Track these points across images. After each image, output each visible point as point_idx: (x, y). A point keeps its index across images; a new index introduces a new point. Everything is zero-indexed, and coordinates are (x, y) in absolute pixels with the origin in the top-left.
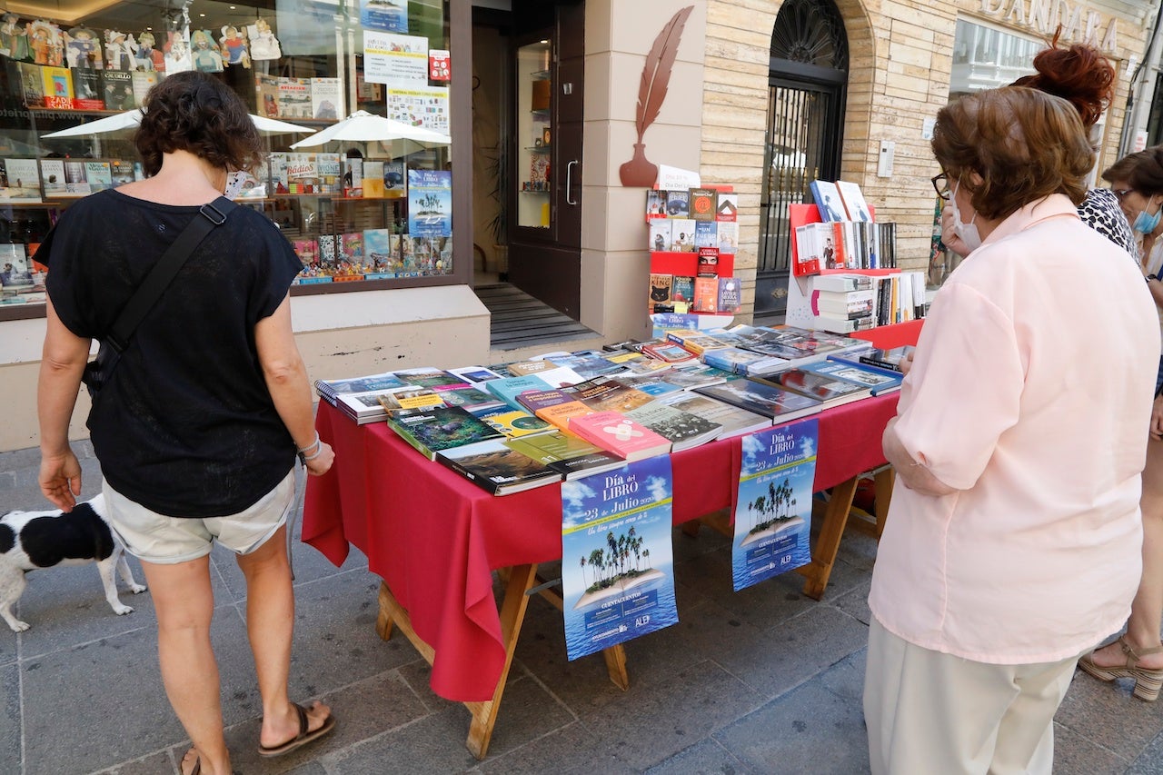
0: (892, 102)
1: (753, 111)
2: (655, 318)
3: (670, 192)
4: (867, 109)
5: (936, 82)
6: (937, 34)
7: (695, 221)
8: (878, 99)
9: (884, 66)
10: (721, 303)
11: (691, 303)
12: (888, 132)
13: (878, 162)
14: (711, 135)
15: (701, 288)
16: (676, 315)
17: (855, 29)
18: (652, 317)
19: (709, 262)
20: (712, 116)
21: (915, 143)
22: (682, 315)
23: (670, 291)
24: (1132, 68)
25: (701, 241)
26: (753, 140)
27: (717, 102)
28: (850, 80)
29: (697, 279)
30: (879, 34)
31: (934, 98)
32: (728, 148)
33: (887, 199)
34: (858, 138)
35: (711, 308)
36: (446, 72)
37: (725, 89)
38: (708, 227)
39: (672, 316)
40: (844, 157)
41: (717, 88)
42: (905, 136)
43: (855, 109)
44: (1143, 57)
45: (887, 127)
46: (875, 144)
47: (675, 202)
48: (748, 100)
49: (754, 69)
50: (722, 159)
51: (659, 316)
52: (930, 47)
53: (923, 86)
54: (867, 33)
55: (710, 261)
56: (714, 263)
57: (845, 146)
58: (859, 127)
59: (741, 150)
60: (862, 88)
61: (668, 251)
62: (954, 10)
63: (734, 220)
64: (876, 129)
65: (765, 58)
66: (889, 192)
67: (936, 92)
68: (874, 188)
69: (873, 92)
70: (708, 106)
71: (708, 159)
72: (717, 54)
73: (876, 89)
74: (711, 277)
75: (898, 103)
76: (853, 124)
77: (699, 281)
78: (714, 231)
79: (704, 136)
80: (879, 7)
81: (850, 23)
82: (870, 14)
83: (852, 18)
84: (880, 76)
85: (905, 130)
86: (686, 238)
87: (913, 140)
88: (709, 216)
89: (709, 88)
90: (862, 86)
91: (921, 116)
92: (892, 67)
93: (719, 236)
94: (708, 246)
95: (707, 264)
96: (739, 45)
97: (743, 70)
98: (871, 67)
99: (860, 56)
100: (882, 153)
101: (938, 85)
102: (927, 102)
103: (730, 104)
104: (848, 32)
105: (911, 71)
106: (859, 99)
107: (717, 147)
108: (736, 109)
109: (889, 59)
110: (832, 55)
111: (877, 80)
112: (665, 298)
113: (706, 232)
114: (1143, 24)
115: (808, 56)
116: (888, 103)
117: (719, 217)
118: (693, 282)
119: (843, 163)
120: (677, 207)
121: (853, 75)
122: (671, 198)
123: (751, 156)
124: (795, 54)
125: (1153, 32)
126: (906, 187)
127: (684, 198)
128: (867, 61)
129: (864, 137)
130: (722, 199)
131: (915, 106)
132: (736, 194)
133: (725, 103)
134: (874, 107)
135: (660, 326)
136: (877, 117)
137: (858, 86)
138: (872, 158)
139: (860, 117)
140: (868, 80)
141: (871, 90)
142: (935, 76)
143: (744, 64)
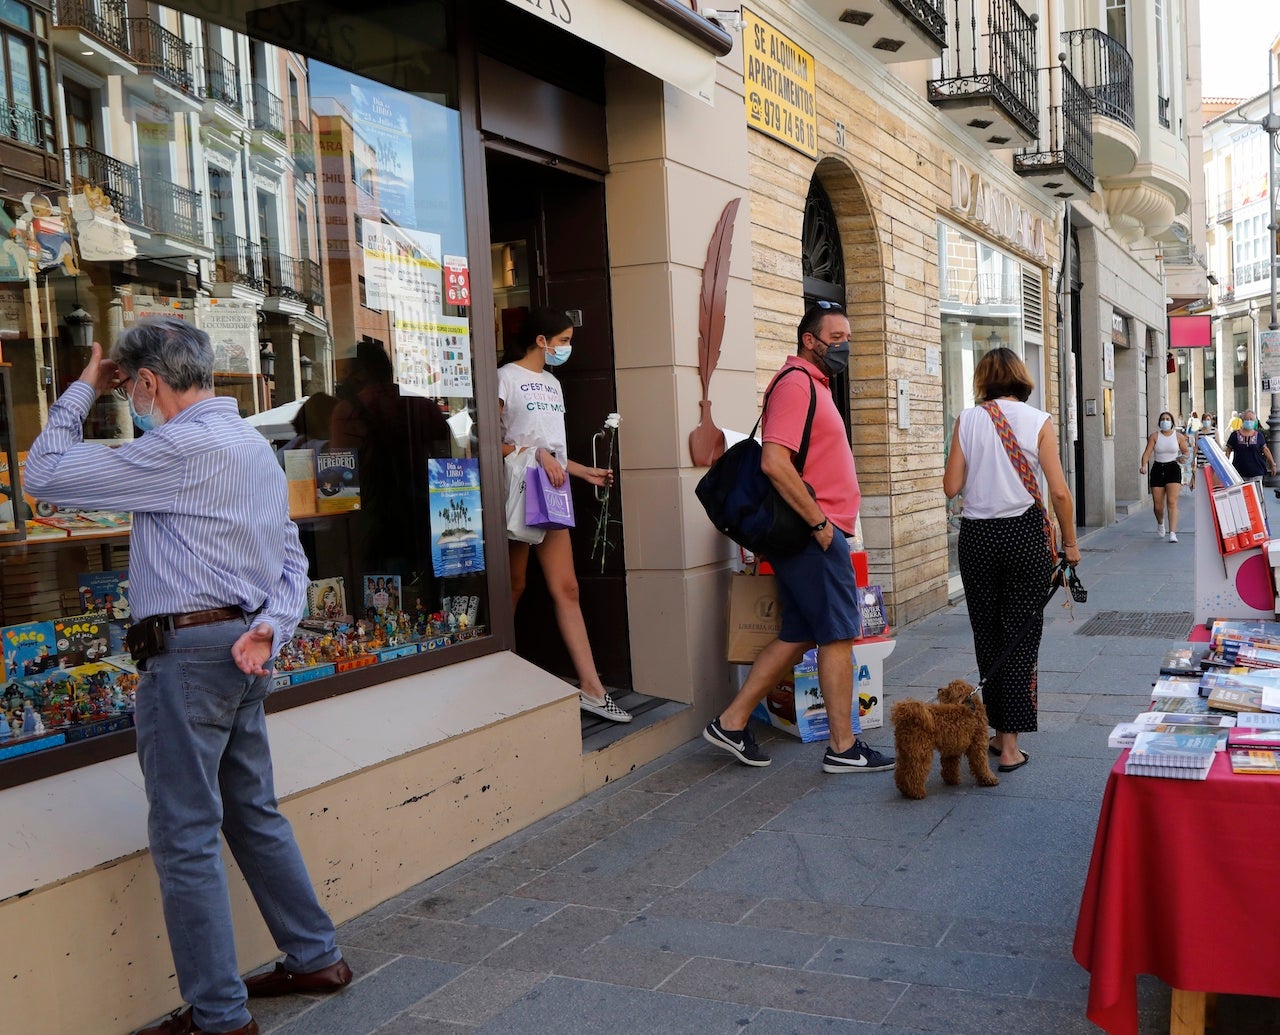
0: (900, 327)
4: (880, 338)
5: (931, 299)
6: (926, 237)
8: (890, 323)
9: (891, 280)
12: (901, 367)
13: (897, 409)
17: (852, 230)
21: (922, 380)
24: (1056, 275)
28: (849, 299)
30: (885, 237)
31: (934, 320)
33: (909, 458)
34: (873, 377)
36: (465, 292)
37: (770, 315)
40: (853, 405)
41: (763, 315)
42: (914, 371)
43: (862, 337)
44: (1061, 264)
45: (900, 360)
46: (892, 384)
49: (792, 287)
52: (921, 253)
53: (920, 304)
54: (870, 236)
57: (852, 390)
58: (871, 362)
60: (870, 309)
62: (933, 207)
64: (893, 363)
66: (909, 449)
67: (932, 312)
68: (897, 443)
69: (885, 314)
72: (760, 267)
73: (888, 311)
75: (905, 328)
76: (861, 358)
79: (758, 384)
80: (880, 202)
81: (845, 222)
82: (875, 211)
83: (849, 215)
84: (891, 294)
85: (913, 364)
87: (920, 376)
89: (757, 316)
90: (870, 306)
91: (924, 344)
92: (899, 282)
96: (776, 253)
97: (783, 289)
98: (878, 282)
99: (862, 266)
100: (900, 396)
101: (932, 303)
102: (926, 325)
104: (842, 234)
105: (910, 285)
106: (868, 324)
108: (781, 344)
109: (893, 270)
110: (827, 266)
111: (888, 299)
114: (1056, 227)
115: (811, 266)
116: (897, 328)
119: (852, 412)
121: (852, 292)
125: (1063, 238)
126: (921, 440)
128: (873, 273)
129: (880, 376)
131: (917, 331)
133: (771, 336)
134: (888, 334)
135: (804, 671)
136: (892, 348)
137: (862, 307)
138: (892, 404)
139: (870, 349)
140: (875, 299)
141: (882, 312)
142: (929, 290)
143: (783, 280)
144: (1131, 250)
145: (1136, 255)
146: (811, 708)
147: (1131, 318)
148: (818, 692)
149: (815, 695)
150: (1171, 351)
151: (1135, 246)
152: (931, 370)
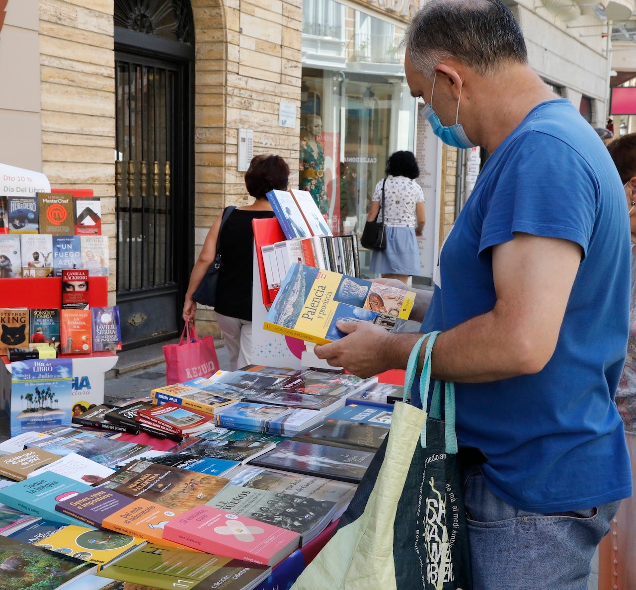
0: (246, 83)
1: (100, 93)
2: (13, 369)
3: (11, 198)
4: (221, 92)
5: (289, 60)
7: (51, 236)
8: (232, 79)
9: (235, 41)
10: (97, 340)
11: (57, 344)
12: (244, 118)
13: (237, 154)
14: (52, 124)
15: (69, 323)
16: (42, 361)
18: (9, 367)
19: (77, 289)
20: (54, 99)
21: (273, 131)
22: (49, 361)
23: (27, 331)
25: (60, 262)
26: (102, 130)
27: (57, 80)
28: (198, 56)
29: (63, 310)
31: (288, 78)
32: (72, 140)
34: (214, 125)
35: (86, 347)
37: (66, 64)
38: (69, 243)
39: (36, 363)
40: (197, 148)
41: (55, 63)
42: (262, 123)
43: (206, 91)
45: (243, 112)
46: (233, 132)
47: (20, 211)
48: (92, 79)
49: (97, 40)
50: (67, 154)
51: (19, 365)
52: (279, 19)
53: (275, 64)
55: (78, 286)
56: (84, 289)
57: (197, 136)
58: (214, 112)
59: (89, 143)
60: (214, 66)
61: (18, 277)
63: (99, 233)
64: (232, 115)
65: (109, 27)
67: (290, 72)
68: (236, 184)
69: (226, 70)
70: (47, 86)
71: (51, 154)
72: (54, 19)
73: (230, 68)
74: (80, 307)
75: (252, 84)
76: (205, 108)
77: (66, 314)
78: (77, 248)
79: (44, 124)
84: (233, 52)
85: (262, 116)
86: (41, 259)
87: (271, 127)
88: (66, 229)
89: (46, 63)
90: (213, 63)
91: (277, 100)
92: (245, 42)
93: (84, 254)
94: (71, 267)
95: (74, 291)
96: (78, 9)
97: (85, 42)
98: (221, 42)
99: (209, 28)
100: (241, 144)
101: (290, 64)
102: (281, 83)
103: (72, 83)
105: (263, 47)
106: (211, 79)
107: (61, 139)
108: (80, 90)
109: (240, 32)
110: (174, 25)
111: (230, 57)
112: (21, 340)
113: (67, 250)
115: (151, 25)
116: (242, 84)
117: (79, 230)
118: (56, 316)
119: (196, 155)
120: (22, 218)
121: (201, 50)
122: (14, 207)
123: (101, 150)
124: (135, 22)
127: (31, 206)
128: (217, 34)
129: (220, 125)
130: (81, 206)
131: (269, 87)
132: (98, 199)
133: (65, 82)
134: (229, 89)
135: (21, 378)
136: (233, 101)
137: (207, 64)
138: (231, 149)
139: (213, 100)
140: (219, 57)
141: (224, 69)
142: (287, 53)
143: (86, 33)
144: (568, 27)
145: (575, 32)
146: (26, 412)
147: (564, 87)
148: (33, 398)
149: (31, 400)
150: (612, 118)
151: (574, 23)
152: (284, 122)
